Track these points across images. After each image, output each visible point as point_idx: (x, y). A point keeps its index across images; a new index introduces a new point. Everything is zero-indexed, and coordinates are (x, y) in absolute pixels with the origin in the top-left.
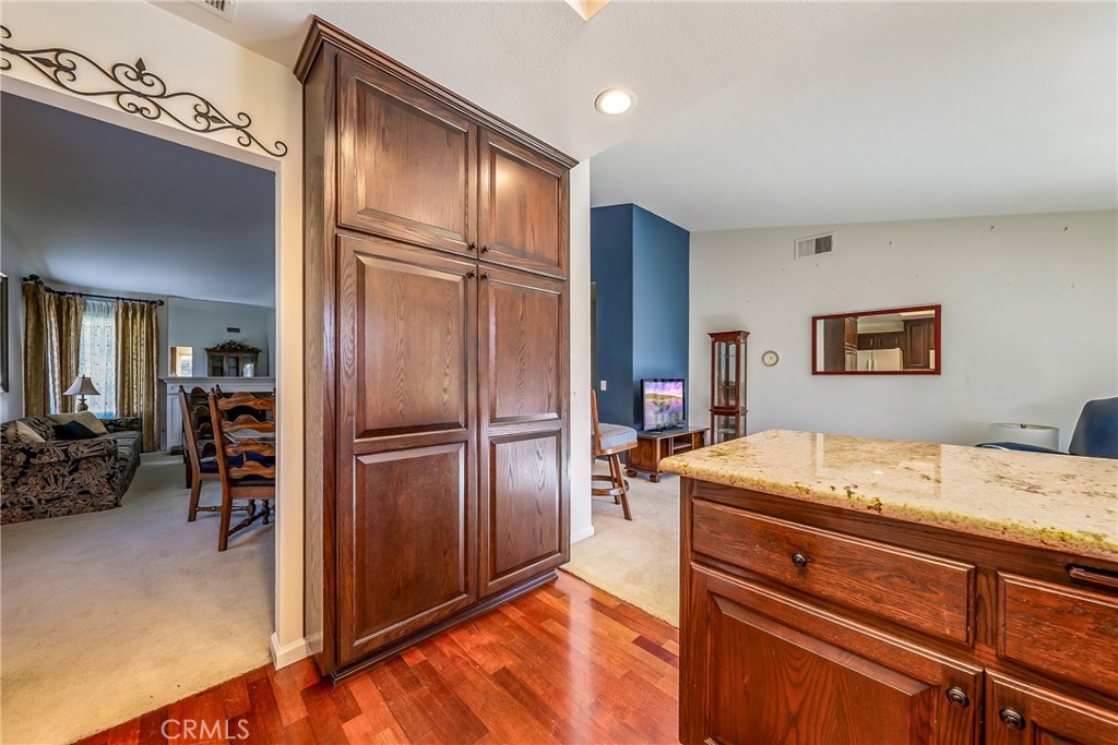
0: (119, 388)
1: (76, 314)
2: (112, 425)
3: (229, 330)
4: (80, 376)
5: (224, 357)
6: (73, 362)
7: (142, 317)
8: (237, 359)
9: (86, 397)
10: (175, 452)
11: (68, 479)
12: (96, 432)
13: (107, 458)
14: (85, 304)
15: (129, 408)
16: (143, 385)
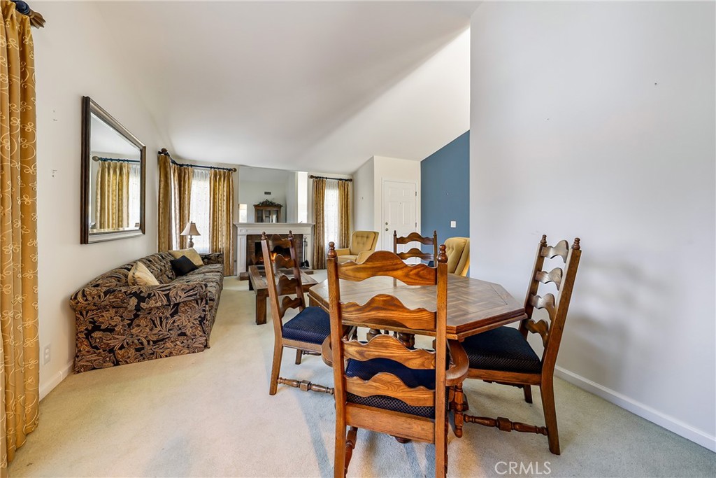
1: (189, 179)
2: (207, 259)
3: (266, 193)
4: (190, 222)
5: (264, 210)
6: (187, 212)
7: (224, 179)
8: (270, 211)
9: (193, 237)
10: (242, 278)
11: (171, 321)
12: (196, 264)
13: (199, 301)
14: (194, 172)
15: (216, 245)
16: (225, 228)
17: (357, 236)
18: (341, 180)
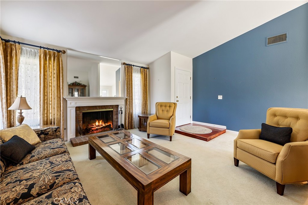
0: (42, 104)
1: (16, 55)
3: (75, 77)
4: (19, 96)
12: (33, 143)
14: (22, 49)
17: (161, 106)
18: (142, 67)
